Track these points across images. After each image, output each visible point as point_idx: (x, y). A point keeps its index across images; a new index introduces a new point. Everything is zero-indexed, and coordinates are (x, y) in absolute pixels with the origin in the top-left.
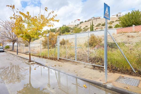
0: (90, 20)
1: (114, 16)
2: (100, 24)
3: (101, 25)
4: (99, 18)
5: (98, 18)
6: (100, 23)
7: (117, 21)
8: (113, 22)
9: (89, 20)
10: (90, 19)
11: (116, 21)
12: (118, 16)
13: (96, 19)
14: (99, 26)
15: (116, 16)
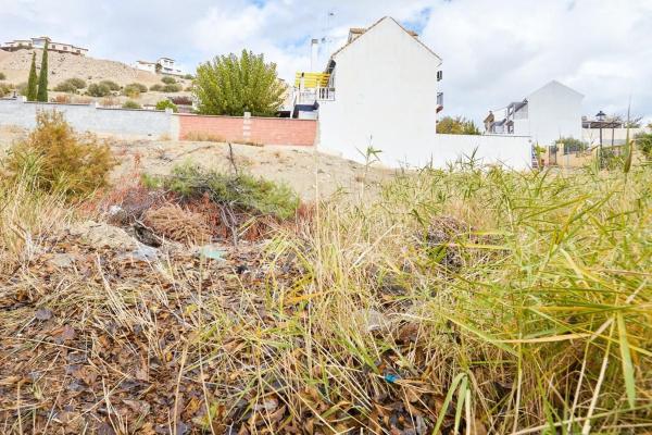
0: (21, 47)
1: (143, 63)
2: (79, 84)
3: (86, 90)
4: (75, 51)
5: (69, 49)
6: (83, 78)
7: (156, 88)
8: (143, 90)
9: (16, 45)
10: (27, 44)
11: (152, 89)
12: (163, 70)
13: (60, 52)
14: (74, 91)
15: (153, 68)
